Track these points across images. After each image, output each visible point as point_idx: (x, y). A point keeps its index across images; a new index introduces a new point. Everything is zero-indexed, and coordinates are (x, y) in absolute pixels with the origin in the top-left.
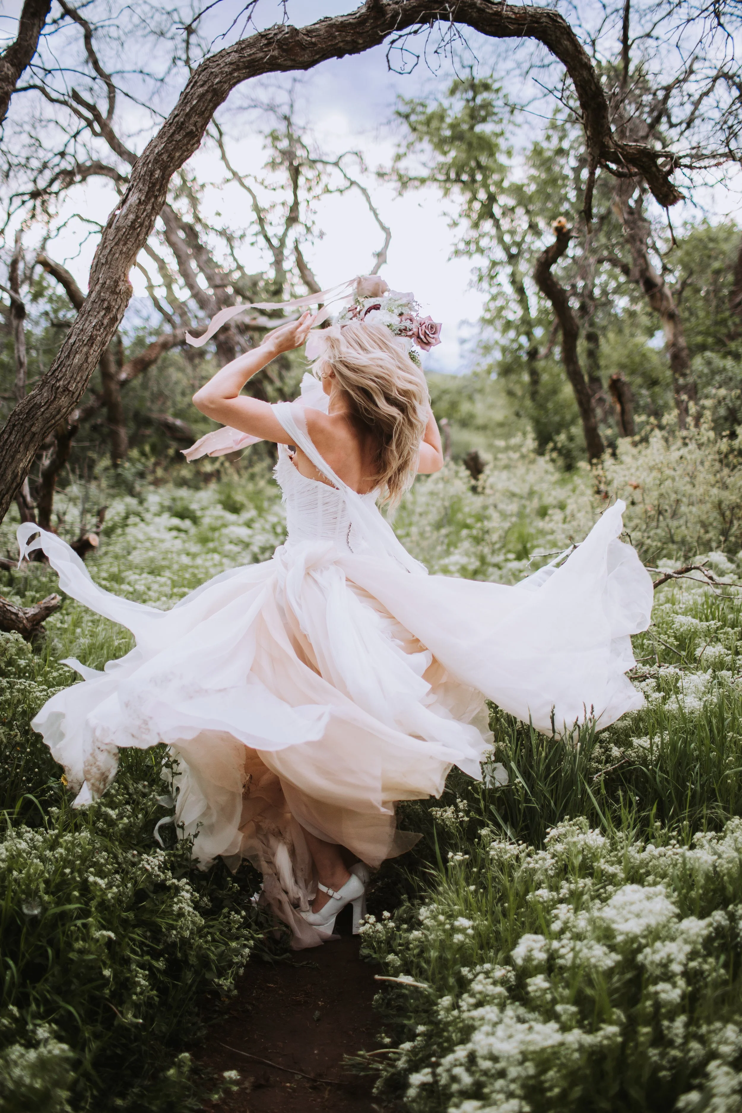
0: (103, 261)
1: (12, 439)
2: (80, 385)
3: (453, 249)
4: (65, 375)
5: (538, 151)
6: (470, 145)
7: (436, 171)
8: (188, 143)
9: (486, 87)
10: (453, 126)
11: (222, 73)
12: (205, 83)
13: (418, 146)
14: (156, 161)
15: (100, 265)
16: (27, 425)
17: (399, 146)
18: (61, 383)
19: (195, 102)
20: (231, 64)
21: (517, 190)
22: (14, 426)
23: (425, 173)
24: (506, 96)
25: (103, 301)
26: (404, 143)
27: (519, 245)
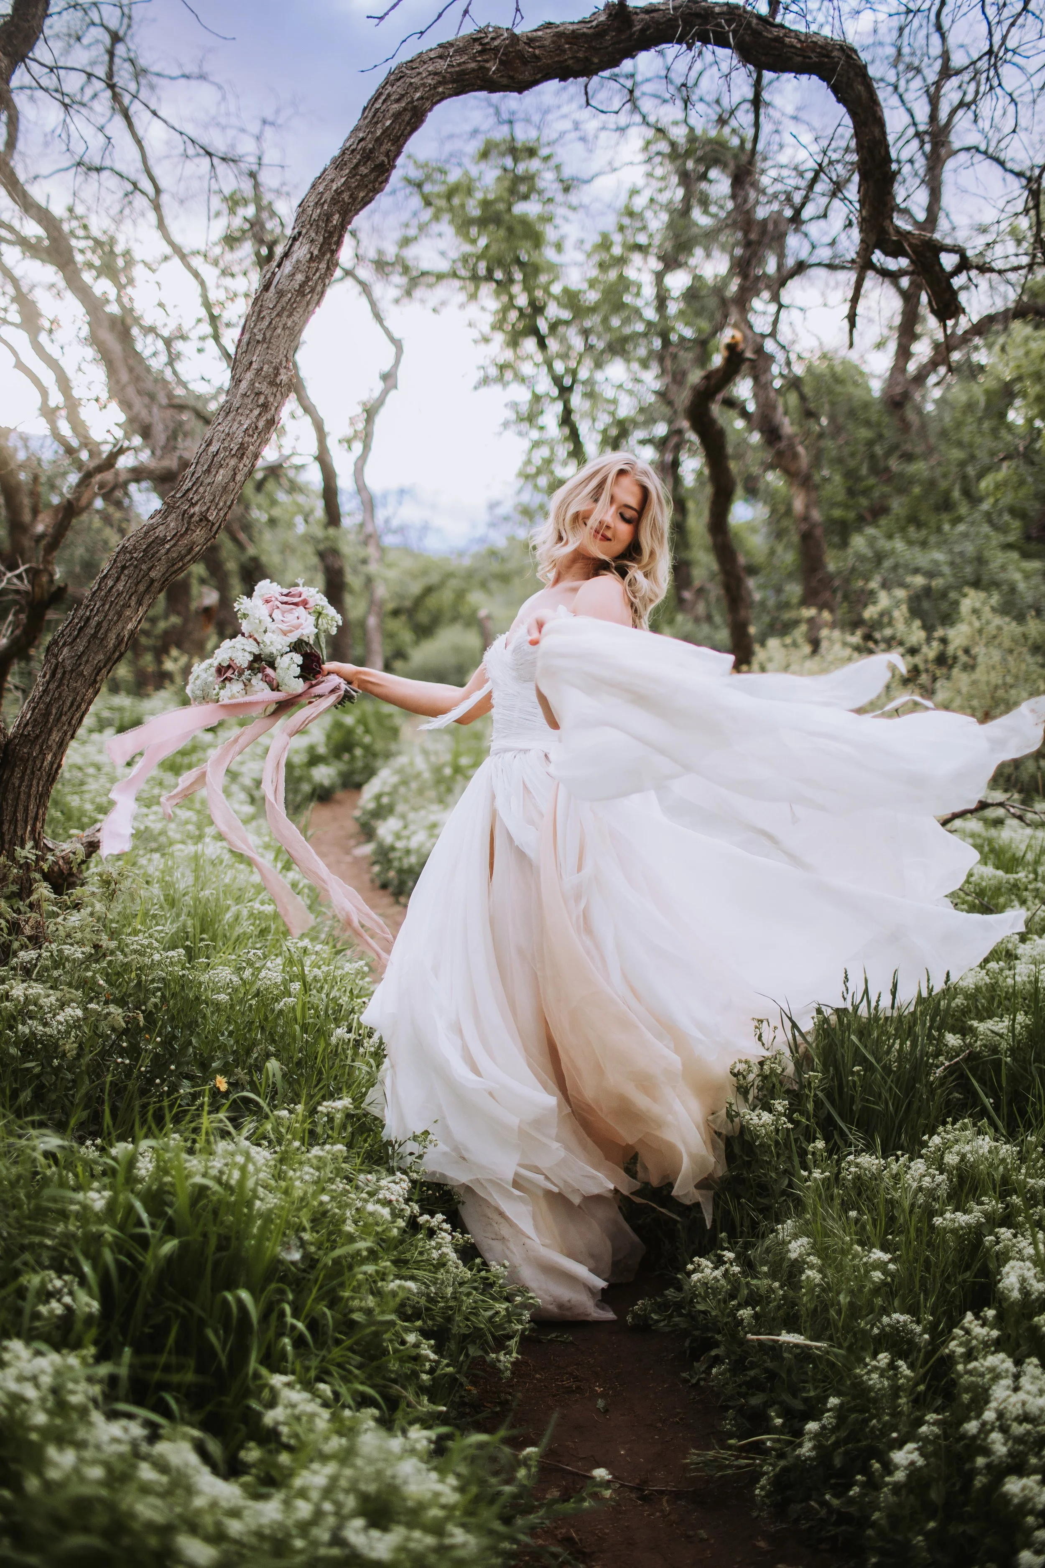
0: (259, 337)
1: (120, 586)
2: (222, 513)
3: (481, 374)
4: (202, 497)
5: (605, 244)
6: (510, 230)
7: (460, 265)
8: (376, 180)
9: (531, 152)
10: (486, 204)
11: (424, 85)
12: (402, 96)
13: (435, 228)
14: (334, 201)
15: (253, 343)
16: (144, 567)
17: (407, 225)
18: (197, 509)
19: (388, 123)
20: (436, 74)
21: (571, 299)
22: (124, 568)
23: (443, 266)
24: (558, 168)
25: (258, 394)
26: (415, 223)
27: (574, 373)
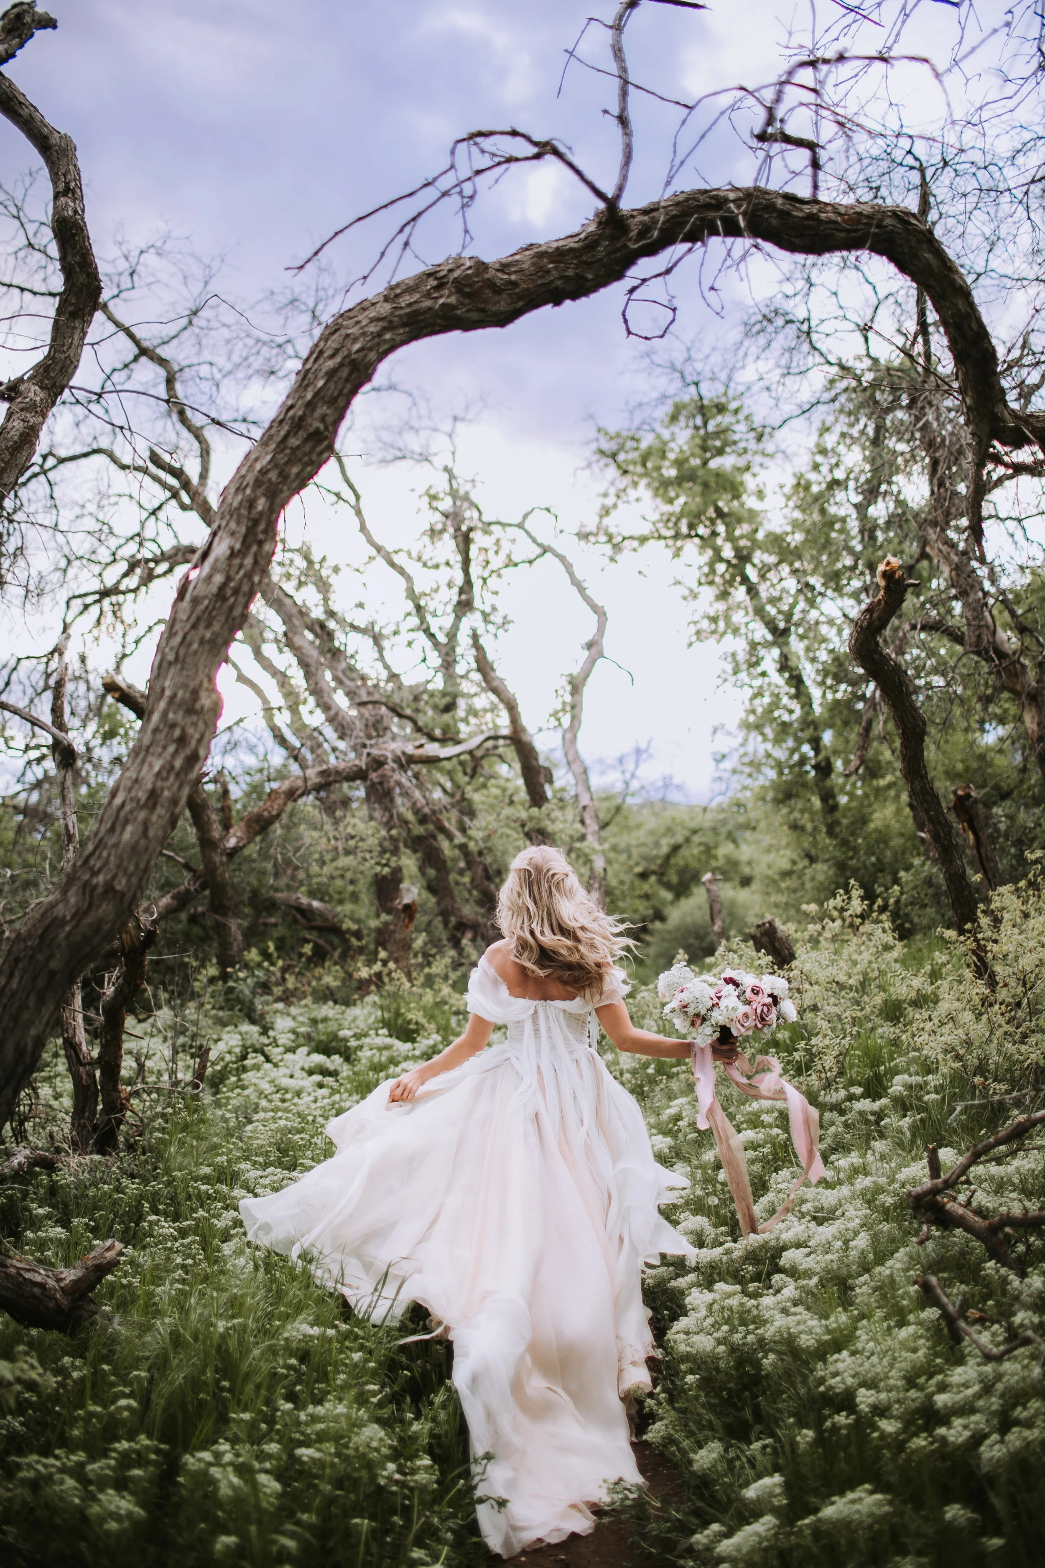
1: (14, 985)
3: (693, 629)
4: (106, 863)
6: (706, 485)
7: (660, 525)
10: (679, 463)
11: (364, 334)
12: (336, 352)
13: (632, 494)
15: (165, 665)
16: (40, 957)
17: (605, 495)
18: (101, 878)
19: (320, 383)
20: (379, 319)
22: (17, 960)
23: (645, 529)
24: (747, 418)
25: (173, 726)
26: (612, 491)
